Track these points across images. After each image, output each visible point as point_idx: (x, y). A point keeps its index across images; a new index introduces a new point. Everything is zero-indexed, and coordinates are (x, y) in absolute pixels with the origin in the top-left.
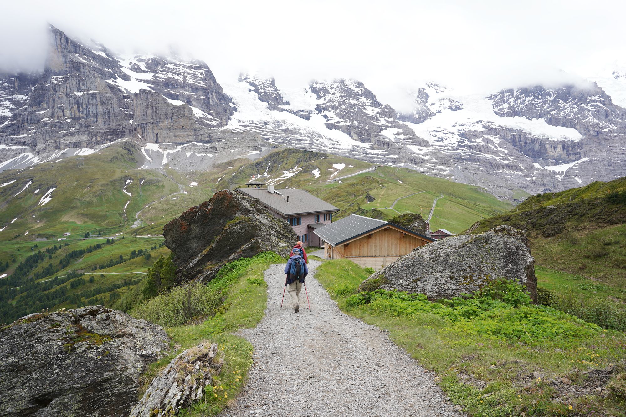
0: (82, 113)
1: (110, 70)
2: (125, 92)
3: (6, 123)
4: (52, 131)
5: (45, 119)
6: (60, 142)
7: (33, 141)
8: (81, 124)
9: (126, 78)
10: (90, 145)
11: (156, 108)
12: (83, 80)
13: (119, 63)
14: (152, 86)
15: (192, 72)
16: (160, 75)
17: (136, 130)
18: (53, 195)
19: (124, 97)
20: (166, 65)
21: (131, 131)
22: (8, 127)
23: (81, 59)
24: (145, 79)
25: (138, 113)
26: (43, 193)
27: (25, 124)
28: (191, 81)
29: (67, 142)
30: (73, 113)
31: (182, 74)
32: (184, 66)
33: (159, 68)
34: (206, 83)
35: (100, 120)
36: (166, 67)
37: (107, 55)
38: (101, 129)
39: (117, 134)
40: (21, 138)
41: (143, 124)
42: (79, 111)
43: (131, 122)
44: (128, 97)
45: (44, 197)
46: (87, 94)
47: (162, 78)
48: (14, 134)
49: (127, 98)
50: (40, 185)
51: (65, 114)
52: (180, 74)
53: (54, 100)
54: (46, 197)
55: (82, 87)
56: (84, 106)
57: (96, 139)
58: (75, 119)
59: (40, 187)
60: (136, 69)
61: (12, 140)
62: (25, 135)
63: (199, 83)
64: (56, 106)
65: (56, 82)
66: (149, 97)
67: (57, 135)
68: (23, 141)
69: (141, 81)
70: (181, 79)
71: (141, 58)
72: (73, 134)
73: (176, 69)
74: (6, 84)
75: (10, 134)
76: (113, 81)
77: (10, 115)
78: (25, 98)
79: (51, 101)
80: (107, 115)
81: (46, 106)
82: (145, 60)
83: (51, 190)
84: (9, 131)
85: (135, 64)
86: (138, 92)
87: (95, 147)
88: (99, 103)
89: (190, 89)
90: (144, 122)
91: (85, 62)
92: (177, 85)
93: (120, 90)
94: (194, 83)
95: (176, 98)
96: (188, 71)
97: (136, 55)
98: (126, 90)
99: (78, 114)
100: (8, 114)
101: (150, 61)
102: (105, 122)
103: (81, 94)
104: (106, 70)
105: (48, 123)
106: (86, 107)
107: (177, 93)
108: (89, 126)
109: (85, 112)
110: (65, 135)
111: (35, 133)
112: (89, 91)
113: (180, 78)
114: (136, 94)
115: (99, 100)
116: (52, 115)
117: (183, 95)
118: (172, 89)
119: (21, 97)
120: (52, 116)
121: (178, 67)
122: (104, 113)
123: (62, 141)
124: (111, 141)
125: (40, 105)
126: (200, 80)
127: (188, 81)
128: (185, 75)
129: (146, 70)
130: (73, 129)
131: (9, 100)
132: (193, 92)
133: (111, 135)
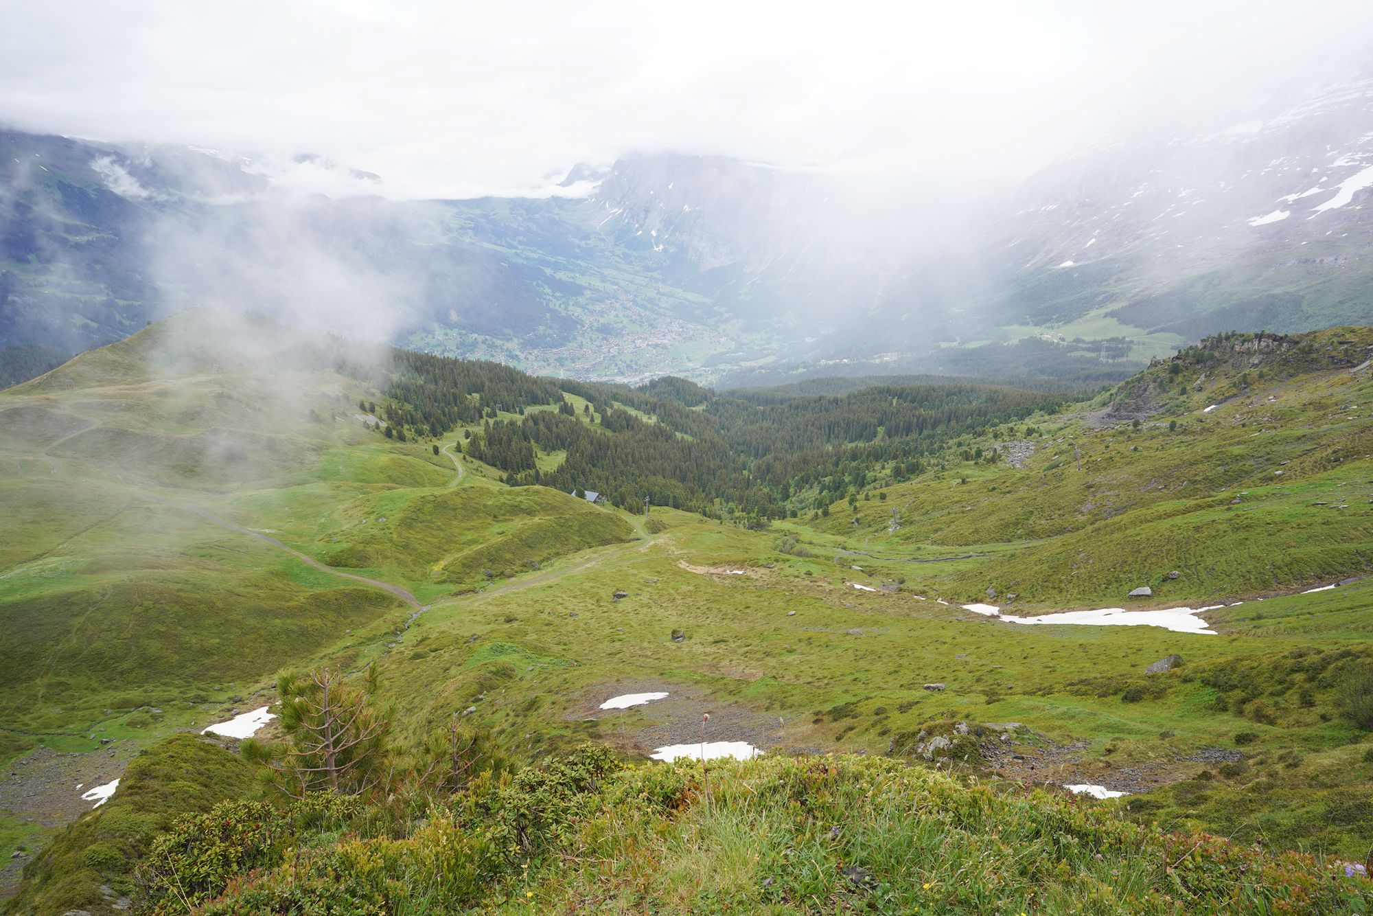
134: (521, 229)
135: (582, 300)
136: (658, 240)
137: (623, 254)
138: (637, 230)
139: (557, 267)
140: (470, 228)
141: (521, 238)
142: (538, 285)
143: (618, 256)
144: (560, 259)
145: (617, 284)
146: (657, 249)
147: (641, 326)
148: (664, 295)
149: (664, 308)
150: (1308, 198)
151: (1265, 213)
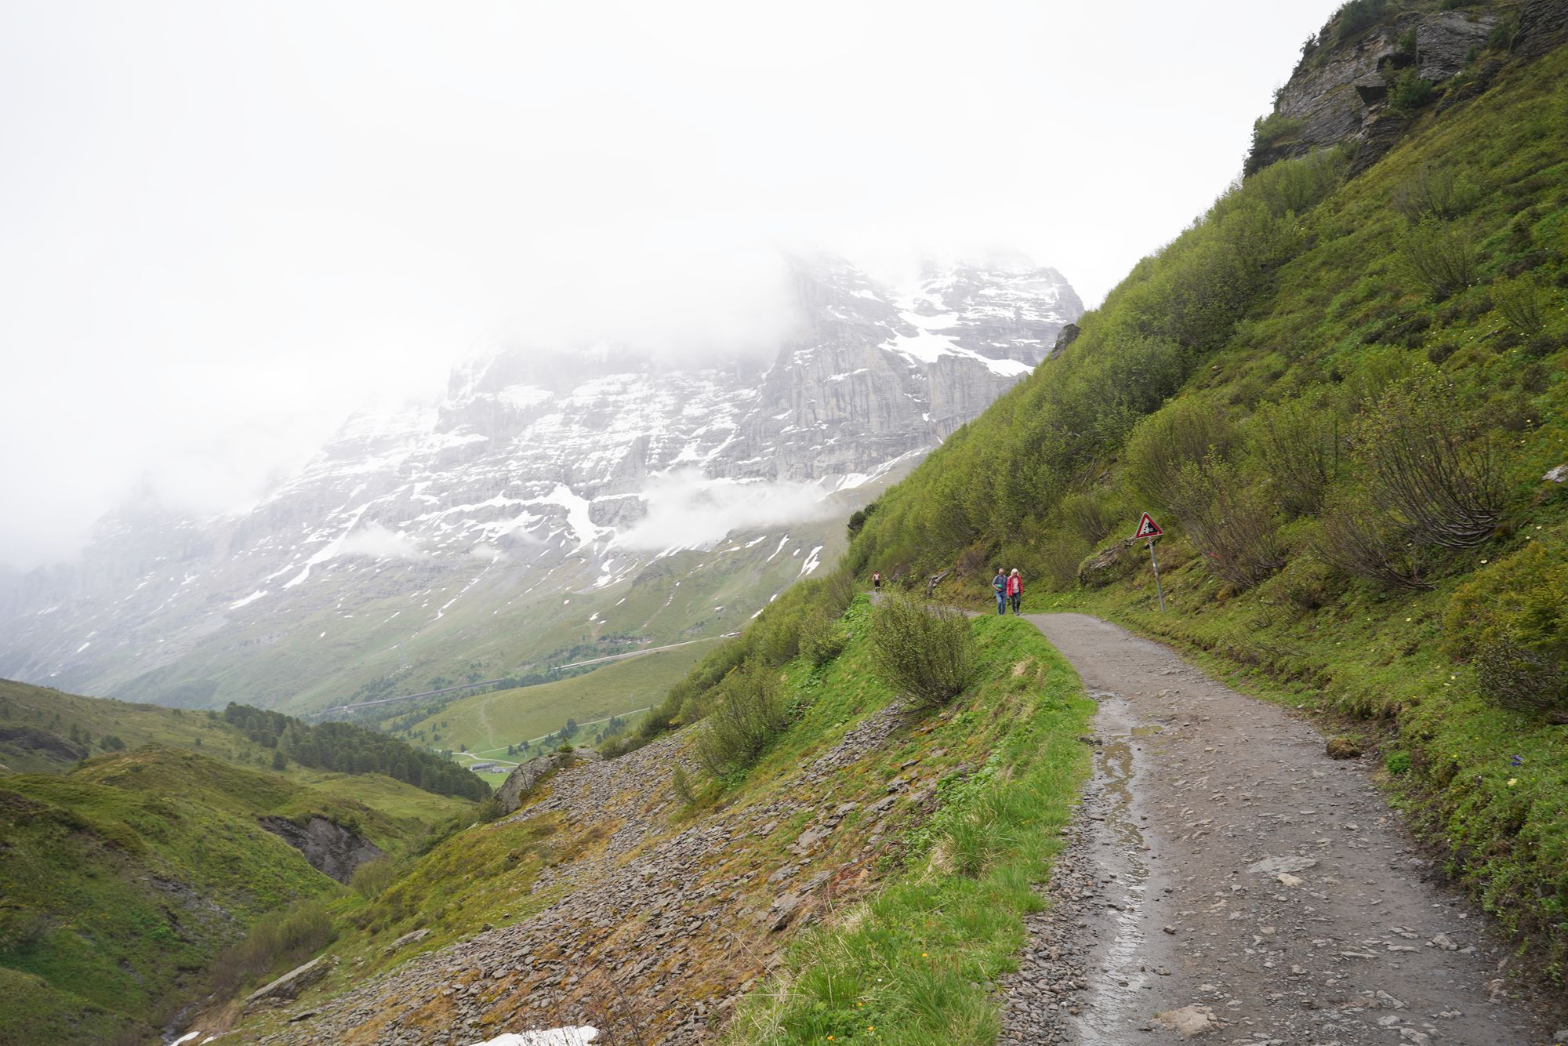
0: (845, 411)
1: (883, 323)
2: (911, 361)
3: (729, 440)
4: (800, 448)
5: (788, 429)
6: (812, 466)
7: (771, 468)
8: (843, 431)
9: (910, 332)
10: (861, 467)
11: (969, 387)
12: (842, 352)
13: (896, 305)
14: (958, 339)
15: (1033, 296)
16: (970, 315)
17: (935, 432)
18: (820, 557)
19: (911, 372)
20: (981, 292)
21: (926, 434)
22: (733, 447)
23: (837, 314)
24: (944, 327)
25: (937, 399)
26: (805, 555)
27: (758, 439)
28: (1031, 316)
29: (824, 465)
30: (830, 413)
31: (1013, 304)
32: (1016, 287)
33: (969, 300)
34: (1061, 314)
35: (874, 420)
36: (981, 296)
37: (876, 294)
38: (876, 436)
39: (904, 444)
40: (752, 464)
41: (947, 419)
42: (839, 408)
43: (925, 417)
44: (917, 371)
45: (807, 561)
46: (851, 377)
47: (974, 320)
48: (742, 459)
49: (916, 373)
50: (800, 542)
51: (818, 416)
52: (1010, 305)
53: (799, 394)
54: (810, 561)
55: (842, 365)
56: (847, 398)
57: (870, 455)
58: (833, 422)
59: (800, 545)
60: (927, 310)
61: (740, 468)
62: (758, 459)
63: (1046, 317)
64: (803, 403)
65: (800, 362)
66: (956, 368)
67: (808, 453)
68: (755, 468)
69: (936, 332)
70: (1012, 315)
71: (933, 286)
72: (831, 450)
73: (1000, 296)
74: (723, 373)
75: (738, 459)
76: (890, 343)
77: (733, 426)
78: (753, 393)
79: (794, 396)
80: (886, 407)
81: (786, 405)
82: (941, 288)
83: (817, 550)
84: (735, 454)
85: (924, 301)
86: (935, 360)
87: (869, 470)
88: (871, 390)
89: (1030, 333)
90: (949, 415)
91: (843, 317)
92: (1004, 329)
93: (903, 360)
94: (1036, 318)
95: (1002, 354)
96: (1024, 295)
97: (924, 282)
98: (913, 357)
99: (838, 414)
100: (729, 424)
101: (951, 290)
102: (881, 423)
103: (840, 377)
104: (877, 324)
105: (793, 435)
106: (851, 399)
107: (1005, 346)
108: (857, 433)
109: (849, 408)
110: (819, 454)
111: (773, 453)
112: (852, 370)
113: (1009, 314)
114: (932, 366)
115: (870, 384)
116: (798, 419)
117: (1015, 348)
118: (995, 339)
119: (747, 393)
120: (797, 423)
121: (1004, 292)
122: (880, 407)
123: (816, 464)
124: (894, 457)
125: (777, 403)
126: (1048, 310)
127: (1025, 317)
128: (1019, 304)
129: (944, 308)
130: (832, 441)
131: (729, 400)
132: (1036, 337)
133: (893, 446)
150: (281, 576)
151: (248, 595)
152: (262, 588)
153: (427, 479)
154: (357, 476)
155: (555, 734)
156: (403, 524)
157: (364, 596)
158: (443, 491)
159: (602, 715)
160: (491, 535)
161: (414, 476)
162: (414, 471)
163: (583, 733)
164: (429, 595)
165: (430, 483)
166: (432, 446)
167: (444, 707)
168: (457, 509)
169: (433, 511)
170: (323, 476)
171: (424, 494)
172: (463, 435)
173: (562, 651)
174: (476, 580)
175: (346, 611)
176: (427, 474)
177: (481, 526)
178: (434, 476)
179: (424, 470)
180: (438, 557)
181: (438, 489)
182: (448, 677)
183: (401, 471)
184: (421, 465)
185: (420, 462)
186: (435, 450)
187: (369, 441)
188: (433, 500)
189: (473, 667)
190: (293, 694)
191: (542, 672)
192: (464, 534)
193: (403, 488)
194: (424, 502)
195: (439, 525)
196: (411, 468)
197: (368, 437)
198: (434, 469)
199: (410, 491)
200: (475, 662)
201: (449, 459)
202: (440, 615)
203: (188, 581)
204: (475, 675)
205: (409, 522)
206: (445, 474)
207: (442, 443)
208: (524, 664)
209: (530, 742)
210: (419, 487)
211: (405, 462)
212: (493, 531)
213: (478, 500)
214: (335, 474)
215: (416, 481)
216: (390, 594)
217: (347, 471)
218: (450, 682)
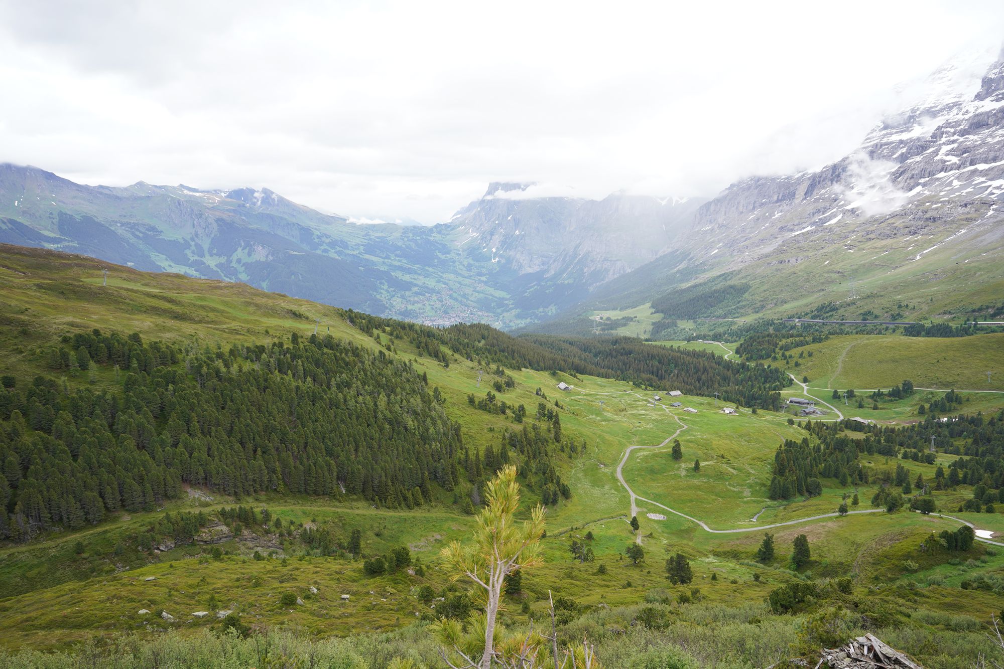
134: (404, 246)
135: (407, 293)
136: (496, 255)
137: (469, 264)
138: (484, 248)
139: (409, 271)
140: (363, 245)
141: (398, 252)
142: (381, 283)
143: (464, 266)
144: (416, 267)
145: (447, 284)
146: (493, 261)
147: (436, 312)
148: (477, 292)
149: (472, 301)
150: (826, 217)
151: (804, 228)
152: (812, 224)
153: (953, 142)
154: (901, 142)
155: (885, 391)
156: (922, 181)
157: (869, 236)
158: (965, 152)
159: (946, 385)
160: (994, 191)
161: (944, 140)
162: (944, 136)
163: (917, 397)
164: (917, 240)
165: (955, 145)
166: (967, 112)
167: (827, 338)
168: (972, 168)
169: (951, 170)
170: (876, 142)
171: (947, 155)
172: (998, 100)
173: (988, 307)
174: (963, 231)
175: (851, 247)
176: (956, 137)
177: (989, 183)
178: (961, 139)
179: (954, 134)
180: (937, 209)
181: (962, 151)
182: (876, 312)
183: (934, 136)
184: (952, 130)
185: (952, 127)
186: (967, 117)
187: (918, 112)
188: (954, 160)
189: (900, 307)
190: (785, 302)
191: (953, 325)
192: (969, 190)
193: (931, 150)
194: (945, 162)
195: (951, 182)
196: (942, 133)
197: (918, 109)
198: (963, 133)
199: (936, 153)
200: (904, 303)
201: (978, 124)
202: (918, 258)
203: (776, 216)
204: (899, 314)
205: (927, 179)
206: (971, 137)
207: (976, 110)
208: (945, 313)
209: (857, 392)
210: (945, 149)
211: (939, 128)
212: (997, 188)
213: (995, 159)
214: (885, 140)
215: (944, 144)
216: (888, 236)
217: (895, 138)
218: (876, 317)
